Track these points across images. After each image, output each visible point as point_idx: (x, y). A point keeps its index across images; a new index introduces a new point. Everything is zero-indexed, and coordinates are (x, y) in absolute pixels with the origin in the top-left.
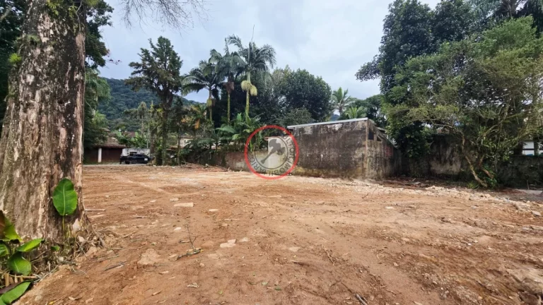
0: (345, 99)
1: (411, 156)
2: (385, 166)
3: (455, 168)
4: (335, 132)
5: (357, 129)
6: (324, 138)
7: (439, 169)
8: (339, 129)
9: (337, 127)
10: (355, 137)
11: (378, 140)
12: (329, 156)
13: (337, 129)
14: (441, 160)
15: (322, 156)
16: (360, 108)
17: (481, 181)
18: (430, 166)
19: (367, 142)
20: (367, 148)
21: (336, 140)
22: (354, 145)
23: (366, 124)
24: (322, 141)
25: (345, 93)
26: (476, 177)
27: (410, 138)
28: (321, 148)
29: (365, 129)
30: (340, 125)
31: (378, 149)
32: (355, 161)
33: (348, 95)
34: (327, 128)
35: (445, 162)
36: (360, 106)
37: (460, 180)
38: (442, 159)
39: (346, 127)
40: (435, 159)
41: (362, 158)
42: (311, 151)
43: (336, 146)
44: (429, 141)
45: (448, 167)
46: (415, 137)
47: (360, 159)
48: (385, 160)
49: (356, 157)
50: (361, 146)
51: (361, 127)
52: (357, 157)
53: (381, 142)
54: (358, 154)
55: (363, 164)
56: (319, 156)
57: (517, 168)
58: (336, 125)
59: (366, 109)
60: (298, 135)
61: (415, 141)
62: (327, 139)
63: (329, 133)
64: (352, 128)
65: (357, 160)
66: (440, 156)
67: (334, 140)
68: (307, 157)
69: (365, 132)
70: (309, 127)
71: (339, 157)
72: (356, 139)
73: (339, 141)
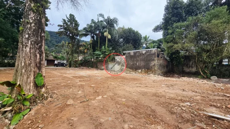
0: (148, 40)
1: (175, 64)
2: (164, 69)
3: (194, 70)
4: (143, 54)
5: (152, 53)
6: (139, 57)
7: (187, 70)
8: (145, 53)
9: (144, 52)
10: (151, 56)
11: (161, 58)
12: (140, 64)
13: (144, 53)
15: (137, 64)
16: (155, 44)
17: (204, 75)
18: (183, 69)
19: (156, 58)
20: (156, 61)
21: (143, 57)
22: (151, 60)
23: (156, 51)
24: (138, 58)
25: (148, 38)
26: (202, 74)
27: (175, 57)
28: (137, 61)
29: (155, 53)
30: (145, 51)
31: (161, 62)
32: (151, 67)
33: (149, 38)
34: (140, 52)
35: (190, 67)
37: (195, 74)
38: (188, 66)
39: (147, 52)
40: (185, 66)
41: (154, 65)
42: (133, 62)
43: (143, 60)
44: (183, 58)
45: (191, 69)
46: (177, 56)
47: (153, 65)
48: (164, 66)
49: (151, 64)
50: (154, 60)
51: (154, 52)
52: (152, 65)
53: (163, 59)
54: (152, 63)
55: (154, 68)
56: (136, 64)
57: (220, 70)
58: (144, 51)
59: (157, 44)
60: (128, 55)
61: (177, 58)
62: (140, 57)
63: (140, 55)
64: (150, 53)
65: (152, 66)
66: (188, 64)
67: (143, 58)
68: (131, 65)
69: (156, 54)
70: (132, 52)
71: (145, 65)
72: (152, 57)
73: (145, 58)
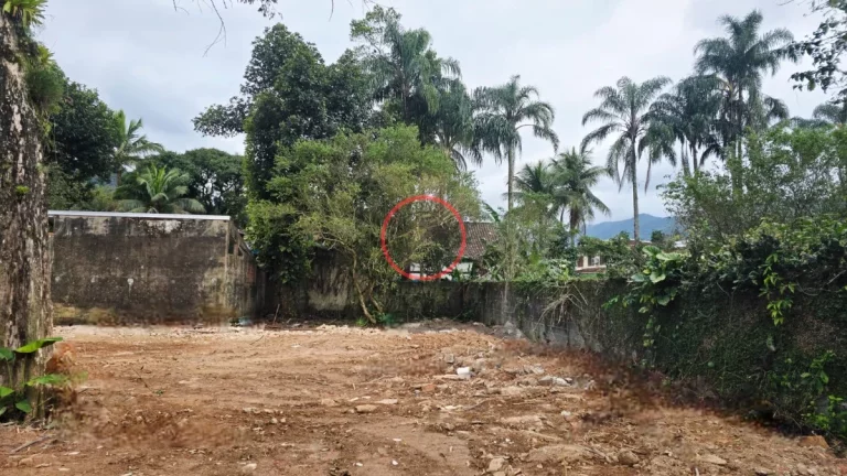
0: (132, 141)
1: (284, 282)
2: (246, 300)
3: (340, 300)
4: (164, 235)
5: (210, 234)
6: (139, 246)
7: (319, 301)
8: (174, 231)
9: (169, 227)
10: (204, 248)
11: (240, 254)
12: (148, 283)
13: (168, 229)
14: (323, 288)
15: (131, 281)
16: (174, 172)
17: (370, 316)
18: (308, 298)
19: (225, 259)
20: (226, 269)
21: (166, 252)
22: (202, 263)
23: (226, 228)
24: (133, 252)
25: (132, 129)
26: (366, 312)
27: (285, 251)
28: (131, 265)
29: (224, 235)
30: (175, 224)
31: (239, 271)
32: (203, 292)
33: (139, 133)
34: (146, 225)
35: (329, 290)
36: (171, 166)
37: (348, 316)
38: (325, 287)
39: (187, 229)
40: (315, 286)
41: (218, 286)
42: (102, 271)
43: (165, 263)
44: (310, 257)
45: (331, 298)
46: (293, 251)
47: (213, 288)
48: (246, 289)
49: (204, 284)
50: (214, 264)
51: (217, 231)
52: (207, 285)
53: (242, 258)
54: (210, 278)
55: (217, 298)
56: (123, 282)
57: (404, 298)
58: (168, 223)
59: (186, 176)
60: (69, 233)
61: (293, 259)
62: (145, 247)
63: (150, 237)
64: (200, 232)
65: (207, 290)
66: (323, 281)
67: (160, 252)
68: (92, 285)
69: (224, 241)
70: (101, 220)
71: (172, 286)
72: (207, 252)
73: (172, 253)
